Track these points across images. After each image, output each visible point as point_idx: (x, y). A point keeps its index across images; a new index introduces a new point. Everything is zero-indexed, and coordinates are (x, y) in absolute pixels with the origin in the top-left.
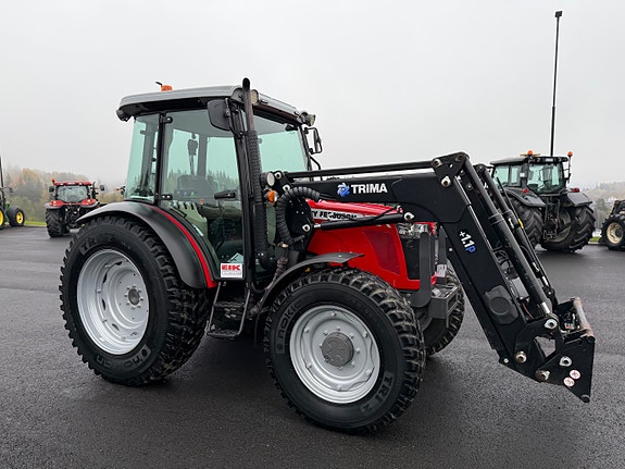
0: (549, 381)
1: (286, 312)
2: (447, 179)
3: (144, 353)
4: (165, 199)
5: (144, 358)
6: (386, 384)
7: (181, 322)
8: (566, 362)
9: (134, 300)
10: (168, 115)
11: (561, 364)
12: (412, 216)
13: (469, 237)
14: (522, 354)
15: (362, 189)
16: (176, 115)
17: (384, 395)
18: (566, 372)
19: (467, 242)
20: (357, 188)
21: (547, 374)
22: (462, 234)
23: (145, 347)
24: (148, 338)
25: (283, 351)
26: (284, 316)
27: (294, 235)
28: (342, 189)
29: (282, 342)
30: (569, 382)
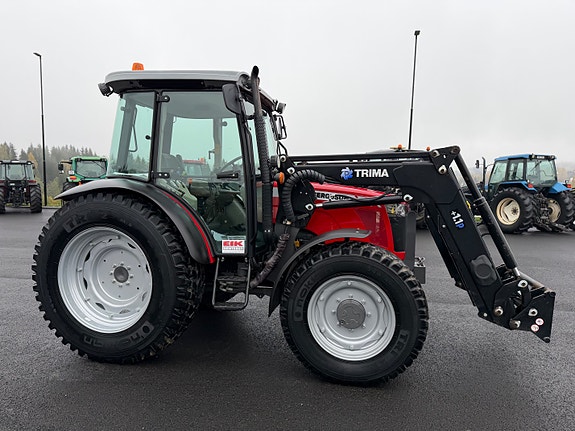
0: (520, 329)
1: (306, 283)
2: (443, 167)
3: (146, 329)
4: (163, 177)
5: (145, 335)
6: (402, 341)
7: (186, 297)
8: (534, 313)
9: (121, 277)
10: (164, 94)
11: (530, 314)
12: (411, 198)
13: (459, 215)
14: (499, 309)
15: (365, 173)
16: (173, 95)
17: (399, 350)
18: (533, 320)
19: (458, 219)
20: (360, 173)
21: (518, 323)
22: (454, 213)
23: (147, 324)
24: (149, 315)
25: (301, 318)
26: (303, 287)
27: (297, 213)
28: (346, 173)
29: (300, 310)
30: (535, 328)
